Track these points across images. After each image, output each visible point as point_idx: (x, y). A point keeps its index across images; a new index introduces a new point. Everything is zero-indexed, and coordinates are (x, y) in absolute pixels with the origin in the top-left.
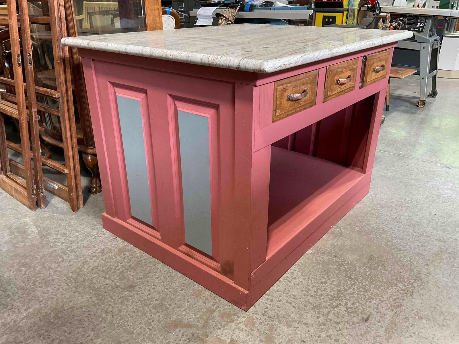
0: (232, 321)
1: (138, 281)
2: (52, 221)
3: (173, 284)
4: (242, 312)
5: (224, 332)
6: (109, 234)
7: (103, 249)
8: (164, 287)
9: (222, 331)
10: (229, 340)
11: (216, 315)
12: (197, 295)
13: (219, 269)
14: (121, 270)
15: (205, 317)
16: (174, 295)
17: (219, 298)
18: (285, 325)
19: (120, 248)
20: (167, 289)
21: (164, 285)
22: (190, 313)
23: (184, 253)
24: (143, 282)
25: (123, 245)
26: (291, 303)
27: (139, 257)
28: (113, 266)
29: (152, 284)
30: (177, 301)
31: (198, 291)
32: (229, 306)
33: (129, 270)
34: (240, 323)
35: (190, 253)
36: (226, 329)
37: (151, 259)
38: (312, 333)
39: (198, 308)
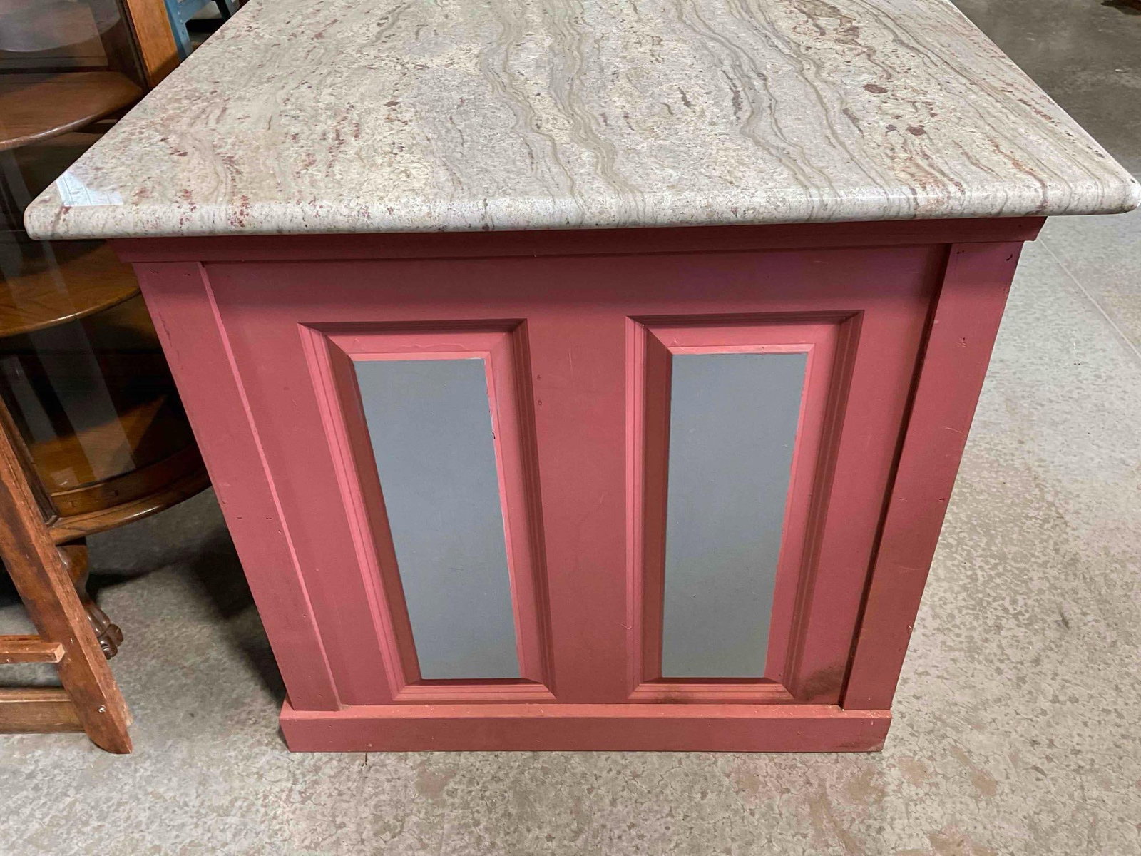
0: (883, 793)
1: (579, 842)
2: (87, 829)
3: (668, 792)
4: (874, 758)
5: (897, 831)
6: (331, 759)
7: (377, 819)
8: (659, 816)
9: (891, 831)
10: (927, 842)
11: (839, 804)
12: (749, 784)
13: (787, 696)
14: (498, 842)
15: (825, 824)
16: (703, 819)
17: (797, 756)
18: (972, 729)
19: (417, 784)
20: (670, 814)
21: (650, 810)
22: (790, 838)
23: (656, 702)
24: (595, 837)
25: (412, 768)
26: (927, 674)
27: (501, 774)
28: (466, 847)
29: (624, 827)
30: (727, 829)
31: (738, 771)
32: (837, 761)
33: (522, 828)
34: (900, 786)
35: (674, 695)
36: (893, 819)
37: (535, 758)
38: (1026, 714)
39: (787, 815)
